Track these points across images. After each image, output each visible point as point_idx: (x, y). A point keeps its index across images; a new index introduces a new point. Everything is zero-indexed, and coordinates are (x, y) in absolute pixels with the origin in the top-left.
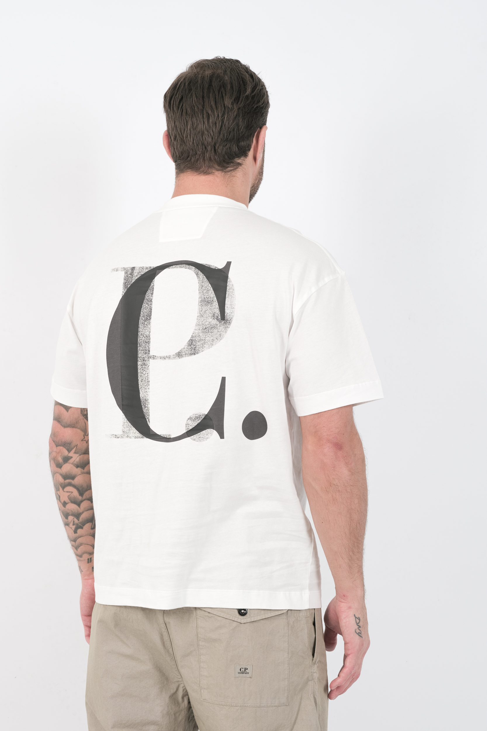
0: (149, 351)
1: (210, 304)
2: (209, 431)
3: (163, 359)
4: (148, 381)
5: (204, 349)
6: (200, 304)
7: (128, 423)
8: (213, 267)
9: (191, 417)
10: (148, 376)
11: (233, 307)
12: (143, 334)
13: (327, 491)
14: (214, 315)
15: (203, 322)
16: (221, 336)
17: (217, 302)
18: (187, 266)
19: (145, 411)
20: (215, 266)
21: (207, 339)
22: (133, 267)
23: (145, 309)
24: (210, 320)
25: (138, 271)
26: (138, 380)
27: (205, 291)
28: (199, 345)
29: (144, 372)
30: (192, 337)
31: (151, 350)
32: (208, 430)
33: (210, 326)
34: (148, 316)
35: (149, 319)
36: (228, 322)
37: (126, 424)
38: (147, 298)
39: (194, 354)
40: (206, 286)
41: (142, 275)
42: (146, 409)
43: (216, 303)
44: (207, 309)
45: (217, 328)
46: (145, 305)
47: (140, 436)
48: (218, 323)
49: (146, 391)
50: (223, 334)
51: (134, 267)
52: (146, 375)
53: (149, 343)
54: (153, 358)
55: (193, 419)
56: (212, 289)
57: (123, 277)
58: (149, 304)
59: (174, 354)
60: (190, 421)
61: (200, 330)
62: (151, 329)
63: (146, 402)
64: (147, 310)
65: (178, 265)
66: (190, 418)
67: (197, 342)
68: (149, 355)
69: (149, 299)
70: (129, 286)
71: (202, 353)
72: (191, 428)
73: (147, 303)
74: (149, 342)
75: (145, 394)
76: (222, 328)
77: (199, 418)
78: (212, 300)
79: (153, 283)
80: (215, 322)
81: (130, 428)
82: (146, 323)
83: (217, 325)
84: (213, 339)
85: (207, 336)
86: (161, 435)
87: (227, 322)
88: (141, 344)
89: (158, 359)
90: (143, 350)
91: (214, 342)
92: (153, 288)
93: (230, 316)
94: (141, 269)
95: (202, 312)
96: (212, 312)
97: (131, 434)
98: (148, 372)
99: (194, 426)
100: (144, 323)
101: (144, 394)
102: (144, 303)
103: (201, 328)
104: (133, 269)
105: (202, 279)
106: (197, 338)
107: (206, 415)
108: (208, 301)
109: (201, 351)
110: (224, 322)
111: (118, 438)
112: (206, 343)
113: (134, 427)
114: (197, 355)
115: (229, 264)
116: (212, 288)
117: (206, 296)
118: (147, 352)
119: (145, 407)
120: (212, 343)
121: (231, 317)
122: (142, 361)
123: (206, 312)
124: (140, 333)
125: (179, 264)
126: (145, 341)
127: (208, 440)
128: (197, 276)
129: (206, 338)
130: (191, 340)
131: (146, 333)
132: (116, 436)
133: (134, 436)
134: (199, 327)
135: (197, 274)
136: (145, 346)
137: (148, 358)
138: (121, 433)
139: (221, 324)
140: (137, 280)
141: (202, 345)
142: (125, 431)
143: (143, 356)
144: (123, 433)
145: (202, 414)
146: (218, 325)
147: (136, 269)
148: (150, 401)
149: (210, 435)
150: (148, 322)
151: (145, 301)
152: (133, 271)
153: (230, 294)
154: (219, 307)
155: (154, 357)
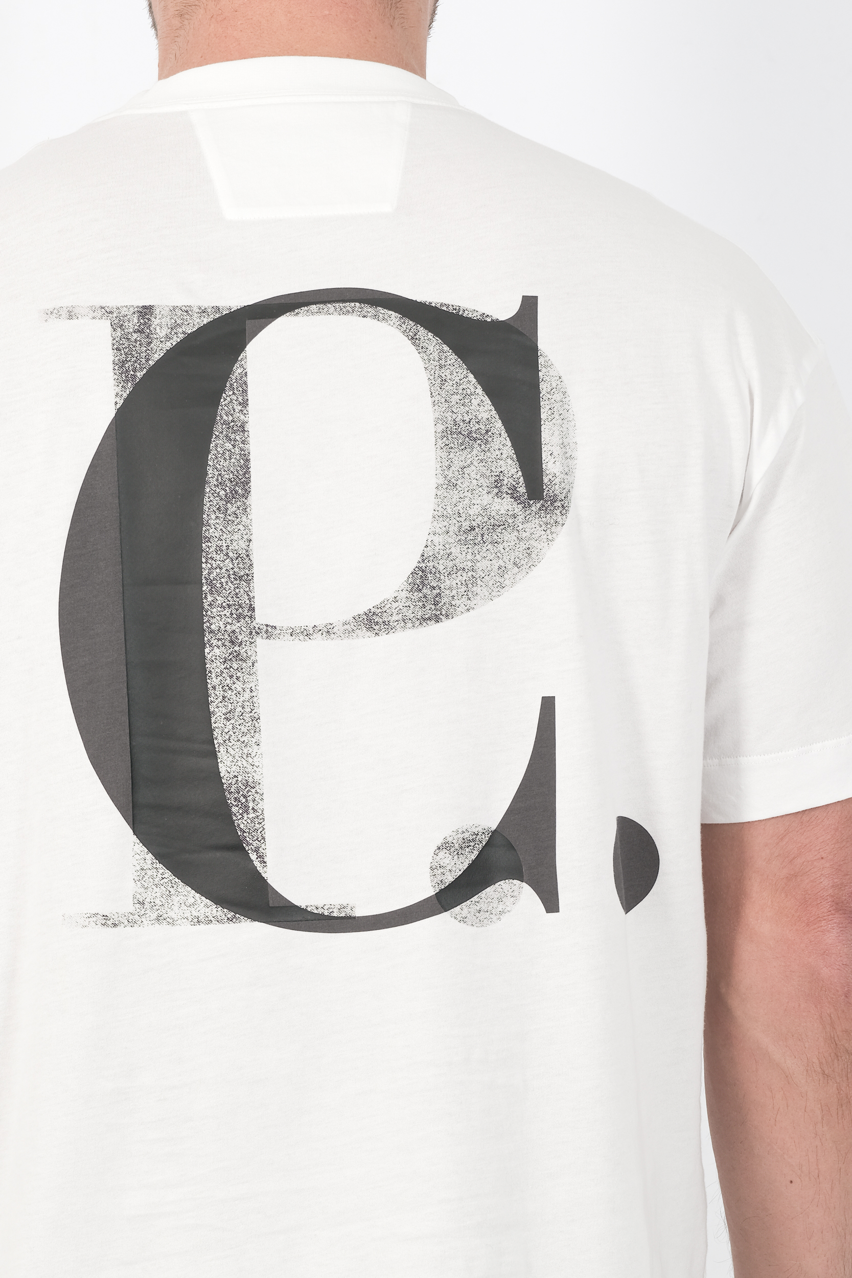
0: (252, 609)
1: (479, 442)
2: (505, 886)
3: (302, 637)
4: (256, 715)
5: (475, 602)
6: (440, 442)
7: (161, 871)
8: (475, 316)
9: (450, 839)
10: (255, 699)
11: (568, 455)
12: (224, 548)
13: (824, 1073)
14: (498, 483)
15: (459, 508)
16: (533, 556)
17: (503, 432)
18: (371, 310)
19: (242, 823)
20: (481, 311)
21: (482, 565)
22: (144, 307)
23: (225, 459)
24: (487, 499)
25: (167, 321)
26: (208, 715)
27: (455, 398)
28: (450, 589)
29: (238, 686)
30: (423, 561)
31: (257, 605)
32: (502, 883)
33: (486, 519)
34: (237, 483)
35: (243, 496)
36: (558, 504)
37: (149, 873)
38: (225, 417)
39: (437, 620)
40: (457, 379)
41: (190, 338)
42: (252, 815)
43: (502, 439)
44: (469, 462)
45: (515, 528)
46: (219, 444)
47: (220, 913)
48: (518, 509)
49: (245, 751)
50: (540, 547)
51: (147, 304)
52: (247, 695)
53: (247, 578)
54: (265, 635)
55: (457, 846)
56: (479, 390)
57: (109, 341)
58: (235, 440)
59: (349, 617)
60: (447, 855)
61: (451, 533)
62: (254, 530)
63: (248, 791)
64: (233, 460)
65: (329, 302)
66: (445, 846)
67: (442, 577)
68: (254, 623)
69: (232, 421)
70: (140, 375)
71: (466, 615)
72: (450, 879)
73: (227, 436)
74: (248, 575)
75: (245, 763)
76: (534, 526)
77: (472, 844)
78: (487, 431)
79: (242, 366)
80: (505, 505)
81: (171, 890)
82: (232, 509)
83: (515, 516)
84: (503, 564)
85: (478, 557)
86: (309, 909)
87: (556, 504)
88: (218, 585)
89: (285, 638)
90: (229, 606)
91: (506, 576)
92: (245, 383)
93: (563, 485)
94: (179, 313)
95: (451, 471)
96: (488, 473)
97: (175, 908)
98: (253, 685)
99: (460, 873)
100: (227, 509)
101: (239, 763)
102: (217, 436)
103: (453, 529)
104: (146, 312)
105: (436, 355)
106: (441, 562)
107: (494, 833)
108: (471, 432)
109: (462, 608)
110: (538, 505)
111: (115, 925)
112: (479, 582)
113: (187, 882)
114: (446, 624)
115: (529, 305)
116: (479, 387)
117: (460, 417)
118: (246, 613)
119: (247, 812)
120: (502, 580)
121: (567, 487)
122: (227, 643)
123: (467, 471)
124: (213, 545)
125: (334, 302)
126: (234, 574)
127: (504, 918)
128: (414, 344)
129: (478, 564)
130: (420, 568)
131: (234, 546)
132: (107, 921)
133: (188, 914)
134: (445, 523)
135: (413, 339)
136: (237, 591)
137: (251, 633)
138: (128, 906)
139: (528, 512)
140: (171, 354)
141: (464, 589)
142: (148, 900)
143: (229, 627)
144: (138, 906)
145: (480, 829)
146: (520, 518)
147: (157, 312)
148: (264, 788)
149: (509, 901)
150: (239, 503)
151: (218, 428)
152: (149, 319)
153: (555, 409)
154: (516, 453)
155: (269, 631)
